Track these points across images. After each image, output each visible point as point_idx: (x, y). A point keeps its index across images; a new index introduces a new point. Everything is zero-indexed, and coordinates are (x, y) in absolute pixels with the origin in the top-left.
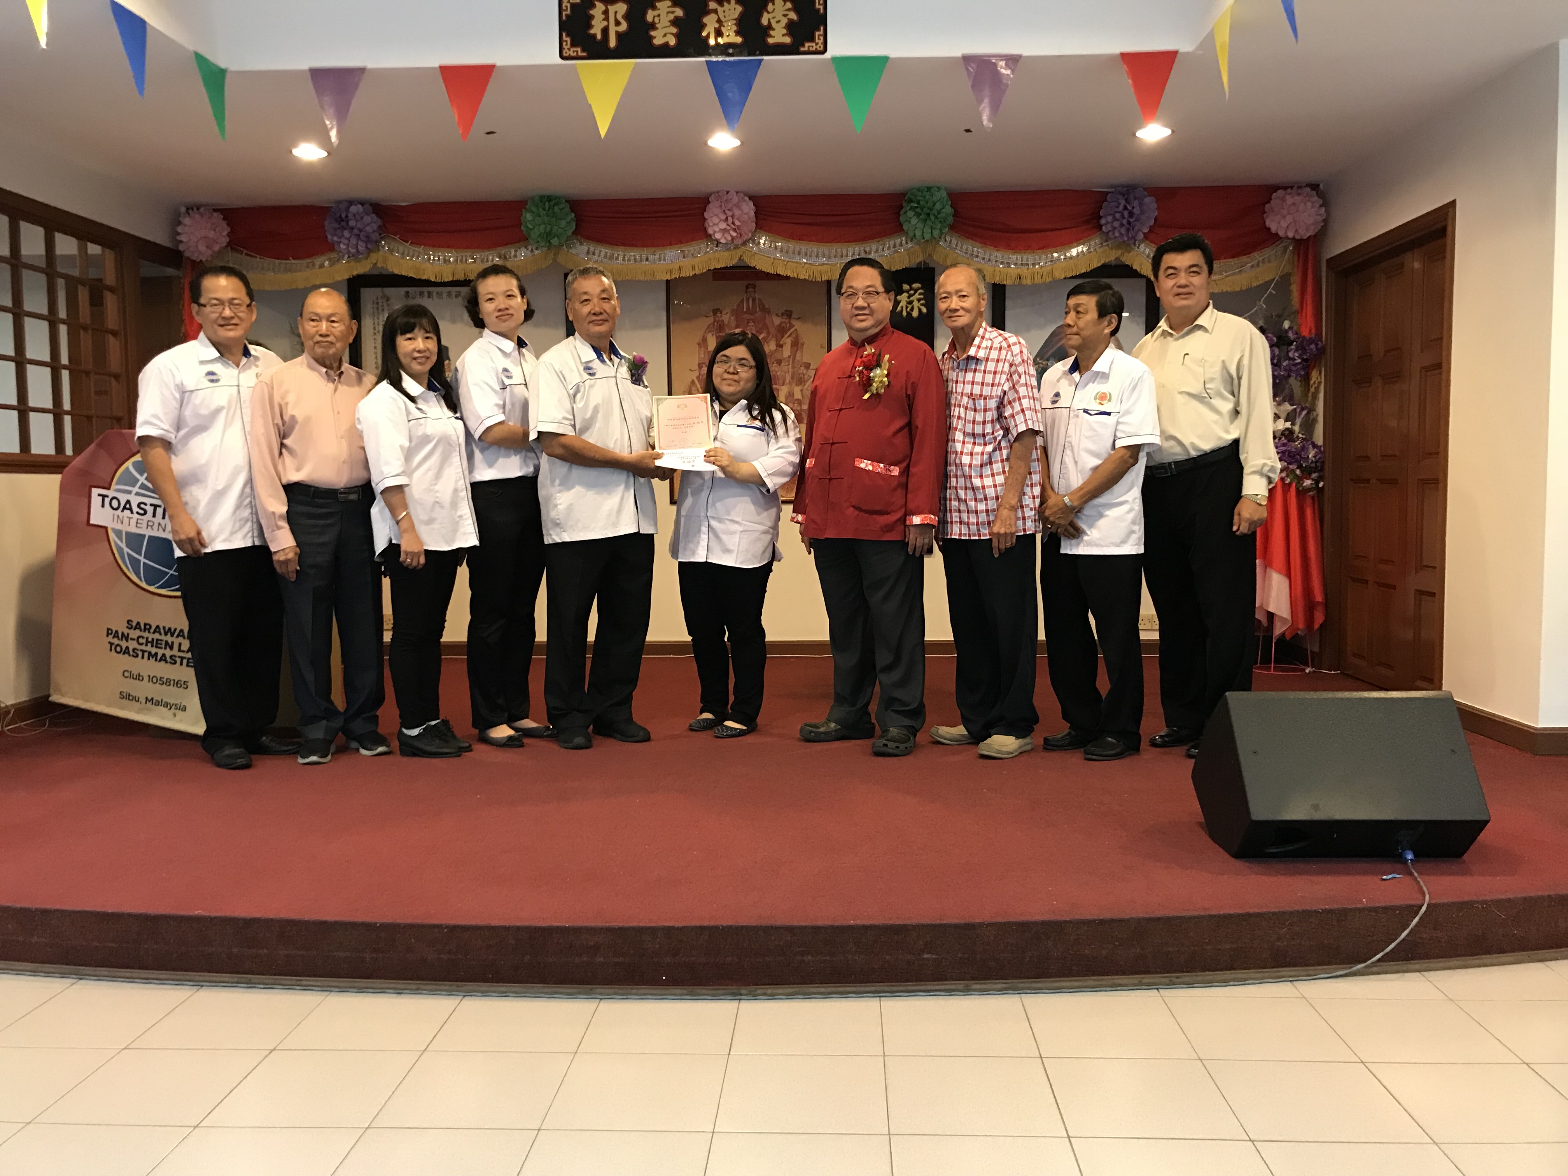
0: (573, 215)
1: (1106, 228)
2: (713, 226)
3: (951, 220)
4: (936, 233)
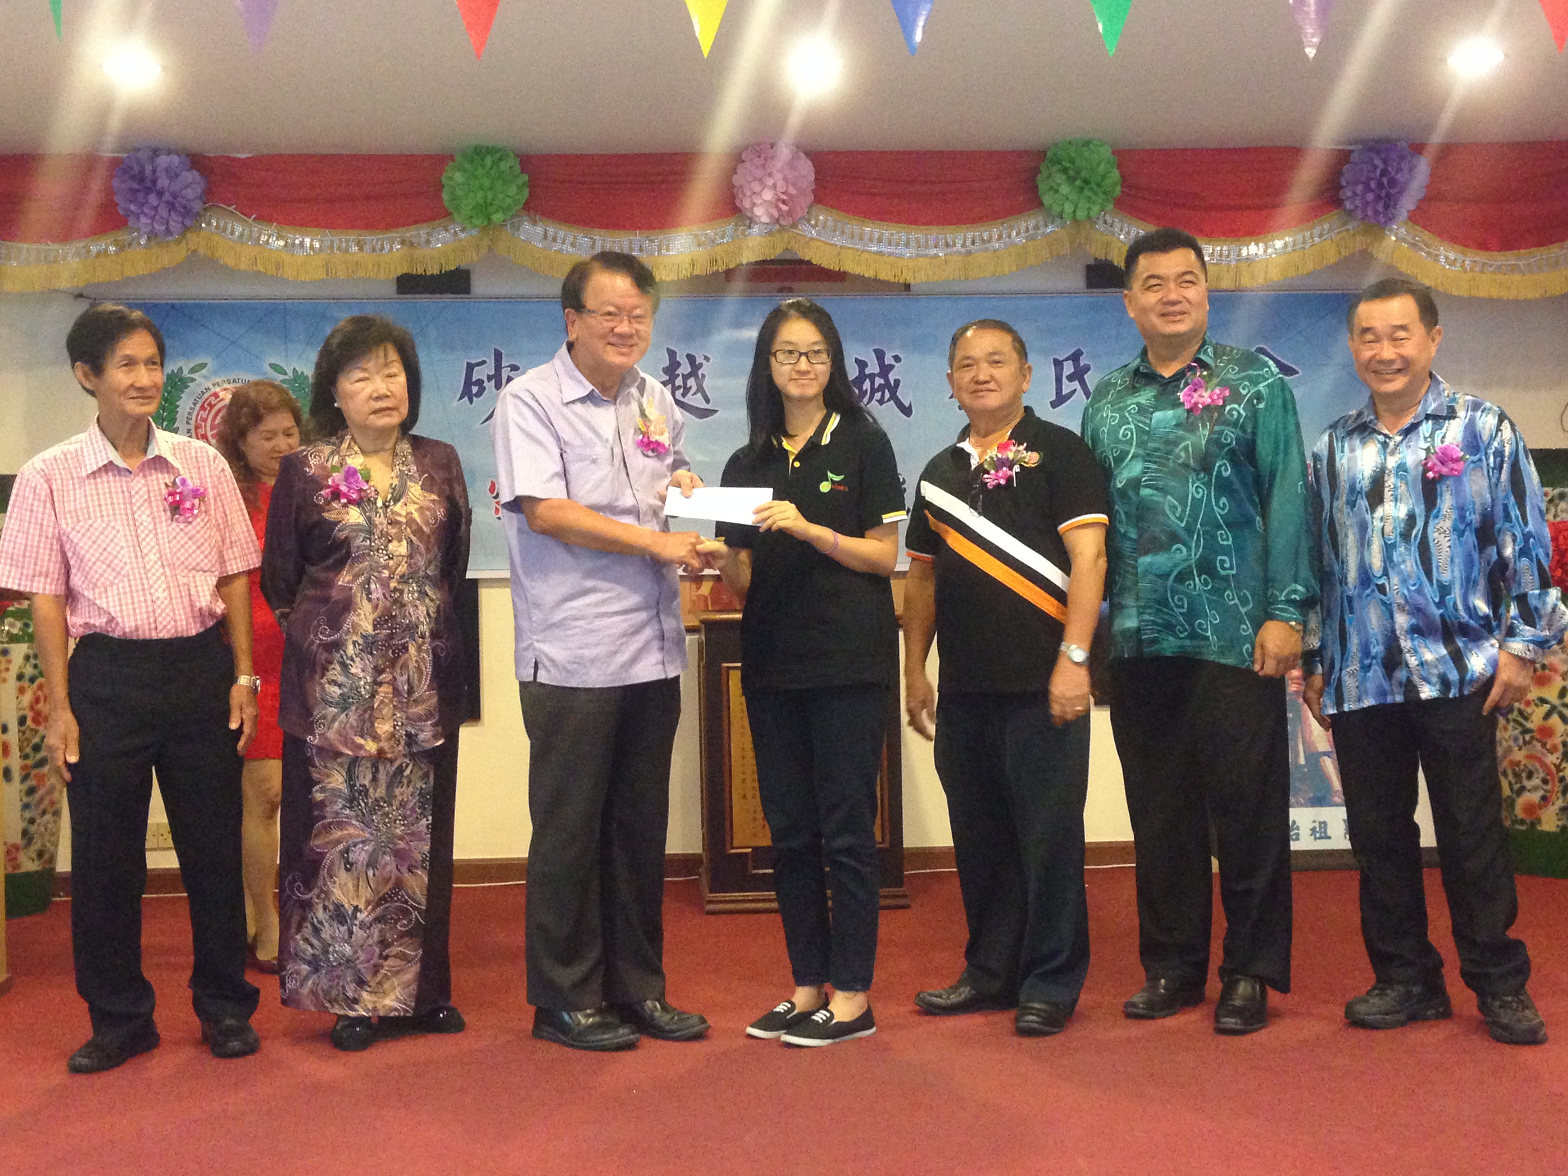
0: (526, 177)
1: (1352, 203)
2: (750, 196)
3: (1118, 189)
4: (1096, 209)
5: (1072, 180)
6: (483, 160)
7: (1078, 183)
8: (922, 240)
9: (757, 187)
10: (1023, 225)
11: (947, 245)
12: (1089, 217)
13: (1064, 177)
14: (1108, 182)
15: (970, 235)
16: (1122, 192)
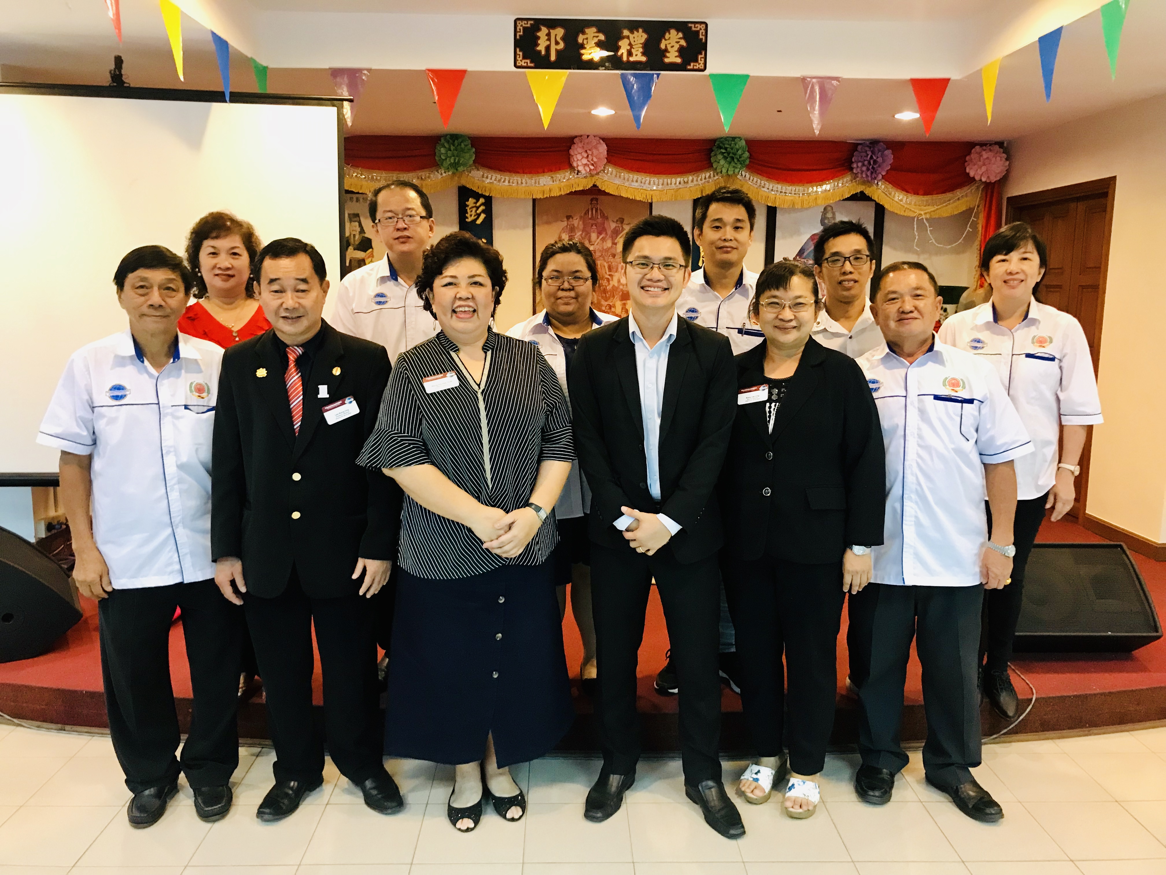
0: (474, 150)
1: (857, 170)
2: (576, 160)
3: (747, 162)
4: (737, 171)
5: (725, 158)
6: (454, 141)
7: (729, 159)
8: (657, 183)
9: (579, 157)
10: (704, 175)
11: (668, 184)
12: (734, 173)
13: (722, 156)
14: (742, 159)
15: (678, 180)
16: (750, 162)
